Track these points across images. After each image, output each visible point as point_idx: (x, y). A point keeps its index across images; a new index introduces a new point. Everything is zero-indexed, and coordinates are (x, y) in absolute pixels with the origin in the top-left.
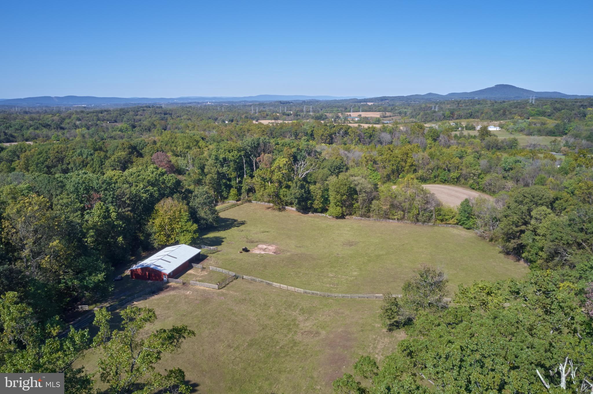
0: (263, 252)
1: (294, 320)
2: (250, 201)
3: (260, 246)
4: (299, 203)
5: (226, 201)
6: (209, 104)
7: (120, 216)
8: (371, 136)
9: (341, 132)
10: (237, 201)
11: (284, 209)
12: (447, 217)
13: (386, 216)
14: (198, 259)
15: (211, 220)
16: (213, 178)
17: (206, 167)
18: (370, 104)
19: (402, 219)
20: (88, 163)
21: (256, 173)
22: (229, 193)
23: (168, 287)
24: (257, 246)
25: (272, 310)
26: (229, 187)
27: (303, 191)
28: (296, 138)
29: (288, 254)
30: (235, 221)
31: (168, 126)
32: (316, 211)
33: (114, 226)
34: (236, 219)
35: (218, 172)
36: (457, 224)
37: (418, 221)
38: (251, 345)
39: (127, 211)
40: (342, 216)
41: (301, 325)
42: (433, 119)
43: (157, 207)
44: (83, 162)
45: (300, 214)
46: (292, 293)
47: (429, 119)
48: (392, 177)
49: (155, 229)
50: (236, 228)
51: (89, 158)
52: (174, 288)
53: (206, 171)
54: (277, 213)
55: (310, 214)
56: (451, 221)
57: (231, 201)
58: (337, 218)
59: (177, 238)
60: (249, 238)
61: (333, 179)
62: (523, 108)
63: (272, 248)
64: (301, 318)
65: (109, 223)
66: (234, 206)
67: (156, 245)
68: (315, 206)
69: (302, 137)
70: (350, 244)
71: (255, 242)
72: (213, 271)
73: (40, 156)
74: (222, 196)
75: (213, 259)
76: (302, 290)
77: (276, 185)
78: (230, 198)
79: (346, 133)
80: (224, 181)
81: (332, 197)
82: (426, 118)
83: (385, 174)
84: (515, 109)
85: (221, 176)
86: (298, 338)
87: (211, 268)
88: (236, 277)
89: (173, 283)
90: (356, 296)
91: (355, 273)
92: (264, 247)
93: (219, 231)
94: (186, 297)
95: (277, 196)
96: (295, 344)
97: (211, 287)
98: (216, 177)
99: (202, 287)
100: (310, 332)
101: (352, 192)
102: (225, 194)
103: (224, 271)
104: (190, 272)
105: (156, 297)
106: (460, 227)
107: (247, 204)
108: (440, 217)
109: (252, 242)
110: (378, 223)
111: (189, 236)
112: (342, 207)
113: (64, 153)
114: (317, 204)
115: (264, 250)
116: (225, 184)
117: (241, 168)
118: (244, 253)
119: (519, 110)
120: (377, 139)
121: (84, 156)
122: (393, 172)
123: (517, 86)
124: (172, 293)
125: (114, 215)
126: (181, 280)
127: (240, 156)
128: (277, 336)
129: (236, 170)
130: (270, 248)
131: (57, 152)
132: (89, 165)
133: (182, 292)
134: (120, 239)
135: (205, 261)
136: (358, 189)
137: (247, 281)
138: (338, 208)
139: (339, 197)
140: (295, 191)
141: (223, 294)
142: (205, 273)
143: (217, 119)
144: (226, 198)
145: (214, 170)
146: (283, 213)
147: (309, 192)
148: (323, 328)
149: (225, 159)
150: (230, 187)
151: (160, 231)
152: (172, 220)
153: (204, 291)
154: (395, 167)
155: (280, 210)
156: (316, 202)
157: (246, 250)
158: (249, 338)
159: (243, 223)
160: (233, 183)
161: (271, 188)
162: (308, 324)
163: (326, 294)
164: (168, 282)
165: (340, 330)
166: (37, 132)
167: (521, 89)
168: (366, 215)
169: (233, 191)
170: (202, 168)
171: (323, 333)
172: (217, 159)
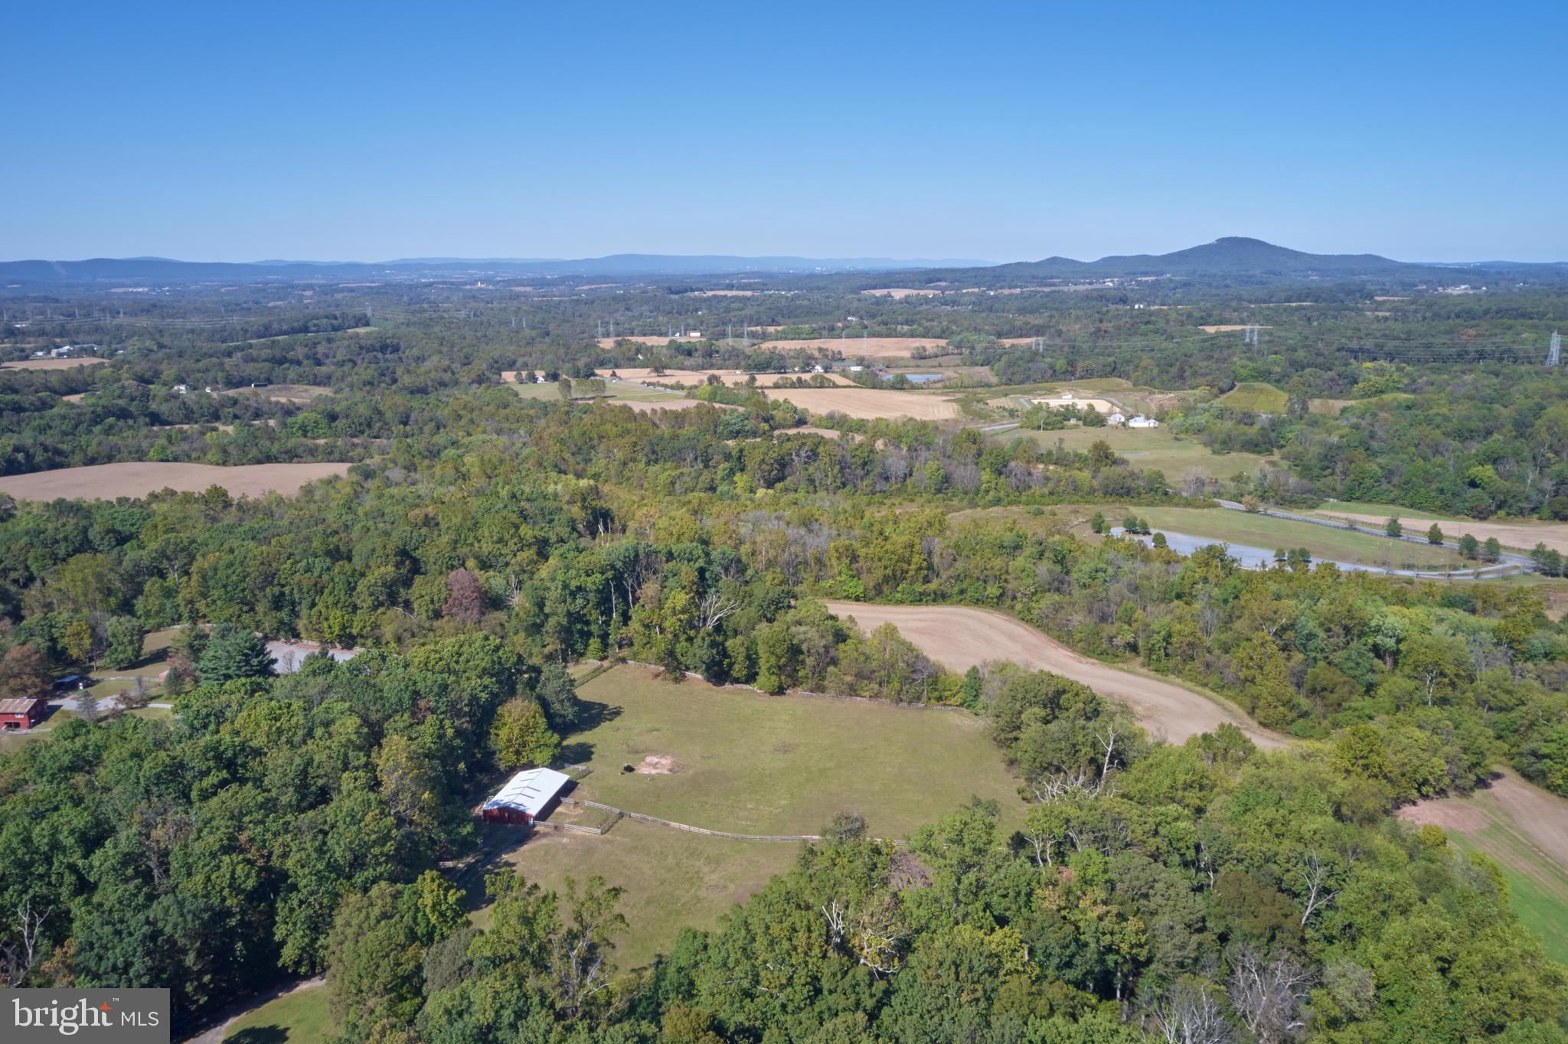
0: (654, 772)
1: (697, 872)
2: (623, 660)
3: (649, 759)
4: (708, 669)
5: (583, 660)
6: (480, 289)
7: (459, 733)
8: (865, 464)
9: (803, 454)
10: (602, 659)
11: (684, 676)
12: (947, 693)
13: (853, 691)
14: (568, 789)
15: (571, 717)
16: (559, 623)
17: (548, 603)
18: (898, 294)
19: (876, 696)
20: (323, 588)
21: (635, 613)
22: (587, 645)
23: (537, 833)
24: (643, 760)
25: (670, 860)
26: (587, 635)
27: (714, 651)
28: (706, 466)
29: (691, 772)
30: (604, 707)
31: (413, 417)
32: (737, 681)
33: (453, 749)
34: (604, 702)
35: (568, 611)
36: (962, 705)
37: (901, 700)
38: (648, 903)
39: (464, 723)
40: (780, 691)
41: (706, 879)
42: (1029, 378)
43: (500, 710)
44: (315, 585)
45: (710, 685)
46: (695, 836)
47: (1017, 378)
48: (885, 588)
49: (502, 744)
50: (608, 723)
51: (325, 577)
52: (545, 835)
53: (547, 610)
54: (671, 686)
55: (728, 686)
56: (952, 701)
57: (591, 663)
58: (772, 694)
59: (531, 757)
60: (631, 743)
61: (764, 629)
62: (1225, 360)
63: (666, 761)
64: (706, 869)
65: (446, 746)
66: (598, 672)
67: (502, 766)
68: (735, 674)
69: (718, 463)
70: (785, 749)
71: (640, 752)
72: (589, 808)
73: (230, 571)
74: (574, 651)
75: (586, 788)
76: (708, 832)
77: (670, 636)
78: (589, 654)
79: (814, 455)
80: (579, 626)
81: (765, 661)
82: (1013, 374)
83: (871, 584)
84: (1205, 363)
85: (575, 618)
86: (702, 893)
87: (587, 803)
88: (621, 815)
89: (540, 827)
90: (778, 838)
91: (783, 802)
92: (655, 760)
93: (583, 730)
94: (564, 846)
95: (671, 653)
96: (699, 900)
97: (591, 832)
98: (564, 621)
99: (580, 831)
100: (717, 886)
101: (795, 651)
102: (579, 647)
103: (605, 807)
104: (559, 809)
105: (526, 847)
106: (966, 711)
107: (620, 666)
108: (936, 694)
109: (637, 752)
110: (838, 704)
111: (547, 754)
112: (779, 676)
113: (274, 565)
114: (738, 670)
115: (655, 766)
116: (581, 633)
117: (609, 600)
118: (627, 774)
119: (1214, 366)
120: (878, 470)
121: (316, 574)
122: (886, 579)
123: (1271, 242)
124: (544, 841)
125: (450, 732)
126: (550, 822)
127: (607, 580)
128: (677, 892)
129: (597, 606)
130: (664, 761)
131: (262, 563)
132: (326, 591)
133: (557, 839)
134: (462, 766)
135: (576, 791)
136: (804, 647)
137: (636, 820)
138: (774, 678)
139: (773, 660)
140: (701, 651)
141: (609, 842)
142: (579, 811)
143: (514, 362)
144: (582, 655)
145: (561, 609)
146: (682, 686)
147: (725, 654)
148: (732, 881)
149: (579, 588)
150: (590, 634)
151: (508, 747)
152: (526, 730)
153: (584, 837)
154: (889, 572)
155: (677, 680)
156: (737, 667)
157: (629, 769)
158: (645, 896)
159: (617, 713)
160: (594, 628)
161: (661, 642)
162: (714, 876)
163: (740, 836)
164: (534, 826)
165: (751, 883)
166: (113, 440)
167: (1280, 248)
168: (820, 689)
169: (594, 643)
170: (541, 605)
171: (732, 886)
172: (565, 586)
